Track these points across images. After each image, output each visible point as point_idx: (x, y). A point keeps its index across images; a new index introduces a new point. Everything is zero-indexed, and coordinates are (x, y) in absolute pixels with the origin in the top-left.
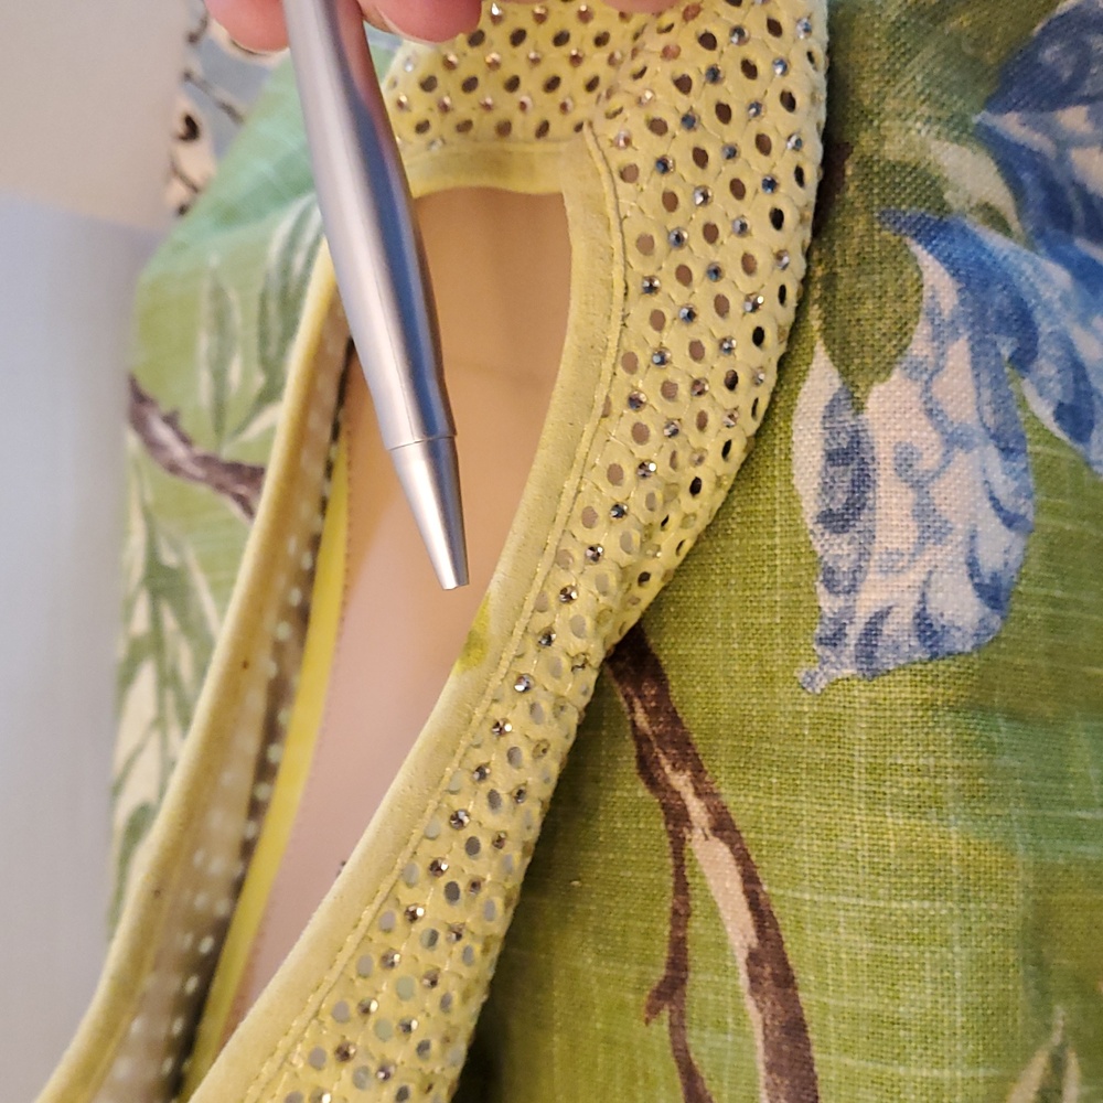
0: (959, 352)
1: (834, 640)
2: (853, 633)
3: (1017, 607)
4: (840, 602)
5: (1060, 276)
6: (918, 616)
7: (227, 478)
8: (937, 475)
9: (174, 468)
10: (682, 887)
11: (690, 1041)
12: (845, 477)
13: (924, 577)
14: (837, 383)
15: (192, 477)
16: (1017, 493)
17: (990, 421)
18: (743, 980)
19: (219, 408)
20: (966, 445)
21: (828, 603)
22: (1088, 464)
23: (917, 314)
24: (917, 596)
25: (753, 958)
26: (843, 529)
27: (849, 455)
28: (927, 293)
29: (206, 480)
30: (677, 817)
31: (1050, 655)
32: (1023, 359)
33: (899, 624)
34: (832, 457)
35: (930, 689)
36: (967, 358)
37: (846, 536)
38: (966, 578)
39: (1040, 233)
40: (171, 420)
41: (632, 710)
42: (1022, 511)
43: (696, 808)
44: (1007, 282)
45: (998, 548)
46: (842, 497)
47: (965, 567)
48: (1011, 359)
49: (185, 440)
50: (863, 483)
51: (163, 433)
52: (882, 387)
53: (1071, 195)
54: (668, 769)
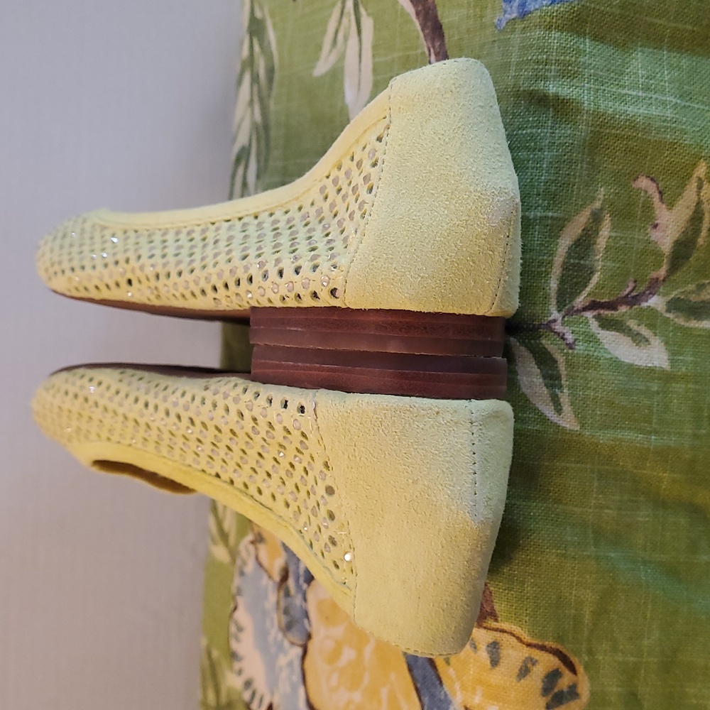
35: (549, 20)
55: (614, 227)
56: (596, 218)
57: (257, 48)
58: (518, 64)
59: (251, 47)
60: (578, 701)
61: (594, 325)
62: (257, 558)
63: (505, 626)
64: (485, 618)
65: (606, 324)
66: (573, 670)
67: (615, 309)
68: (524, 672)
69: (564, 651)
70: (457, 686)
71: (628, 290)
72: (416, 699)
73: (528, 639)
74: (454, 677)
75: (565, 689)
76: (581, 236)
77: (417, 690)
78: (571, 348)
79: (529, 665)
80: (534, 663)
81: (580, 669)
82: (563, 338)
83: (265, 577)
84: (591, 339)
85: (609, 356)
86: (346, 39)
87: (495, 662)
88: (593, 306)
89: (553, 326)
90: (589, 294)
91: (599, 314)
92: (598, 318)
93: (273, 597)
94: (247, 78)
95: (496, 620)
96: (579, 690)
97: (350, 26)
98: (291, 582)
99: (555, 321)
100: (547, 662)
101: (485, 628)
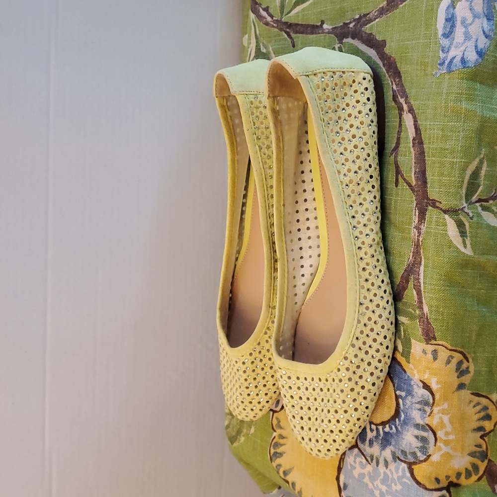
1: (442, 64)
2: (447, 62)
3: (486, 57)
4: (445, 55)
6: (462, 58)
8: (471, 24)
9: (267, 24)
10: (400, 125)
11: (398, 159)
12: (449, 25)
13: (464, 49)
14: (450, 1)
15: (273, 26)
16: (490, 30)
17: (486, 12)
18: (411, 145)
19: (282, 6)
20: (479, 18)
21: (442, 55)
24: (462, 53)
25: (414, 139)
26: (447, 37)
27: (450, 19)
29: (277, 27)
30: (401, 109)
31: (493, 69)
33: (457, 60)
34: (447, 20)
35: (462, 75)
37: (448, 39)
38: (474, 49)
40: (266, 10)
41: (392, 84)
42: (491, 34)
43: (405, 107)
45: (483, 43)
46: (448, 30)
47: (474, 47)
49: (272, 16)
50: (453, 26)
51: (264, 14)
52: (460, 3)
54: (399, 98)
55: (488, 166)
56: (481, 162)
58: (447, 93)
60: (469, 374)
61: (480, 209)
63: (440, 342)
64: (430, 340)
65: (485, 209)
66: (468, 361)
67: (488, 202)
68: (448, 362)
69: (464, 352)
70: (415, 372)
71: (493, 194)
73: (450, 347)
74: (413, 368)
75: (465, 369)
76: (475, 170)
78: (472, 220)
79: (450, 359)
80: (452, 357)
81: (470, 360)
82: (469, 215)
84: (479, 215)
85: (486, 223)
87: (435, 359)
88: (479, 201)
89: (464, 209)
90: (478, 195)
91: (482, 204)
92: (481, 206)
95: (436, 341)
96: (470, 370)
99: (465, 207)
100: (458, 357)
101: (430, 344)
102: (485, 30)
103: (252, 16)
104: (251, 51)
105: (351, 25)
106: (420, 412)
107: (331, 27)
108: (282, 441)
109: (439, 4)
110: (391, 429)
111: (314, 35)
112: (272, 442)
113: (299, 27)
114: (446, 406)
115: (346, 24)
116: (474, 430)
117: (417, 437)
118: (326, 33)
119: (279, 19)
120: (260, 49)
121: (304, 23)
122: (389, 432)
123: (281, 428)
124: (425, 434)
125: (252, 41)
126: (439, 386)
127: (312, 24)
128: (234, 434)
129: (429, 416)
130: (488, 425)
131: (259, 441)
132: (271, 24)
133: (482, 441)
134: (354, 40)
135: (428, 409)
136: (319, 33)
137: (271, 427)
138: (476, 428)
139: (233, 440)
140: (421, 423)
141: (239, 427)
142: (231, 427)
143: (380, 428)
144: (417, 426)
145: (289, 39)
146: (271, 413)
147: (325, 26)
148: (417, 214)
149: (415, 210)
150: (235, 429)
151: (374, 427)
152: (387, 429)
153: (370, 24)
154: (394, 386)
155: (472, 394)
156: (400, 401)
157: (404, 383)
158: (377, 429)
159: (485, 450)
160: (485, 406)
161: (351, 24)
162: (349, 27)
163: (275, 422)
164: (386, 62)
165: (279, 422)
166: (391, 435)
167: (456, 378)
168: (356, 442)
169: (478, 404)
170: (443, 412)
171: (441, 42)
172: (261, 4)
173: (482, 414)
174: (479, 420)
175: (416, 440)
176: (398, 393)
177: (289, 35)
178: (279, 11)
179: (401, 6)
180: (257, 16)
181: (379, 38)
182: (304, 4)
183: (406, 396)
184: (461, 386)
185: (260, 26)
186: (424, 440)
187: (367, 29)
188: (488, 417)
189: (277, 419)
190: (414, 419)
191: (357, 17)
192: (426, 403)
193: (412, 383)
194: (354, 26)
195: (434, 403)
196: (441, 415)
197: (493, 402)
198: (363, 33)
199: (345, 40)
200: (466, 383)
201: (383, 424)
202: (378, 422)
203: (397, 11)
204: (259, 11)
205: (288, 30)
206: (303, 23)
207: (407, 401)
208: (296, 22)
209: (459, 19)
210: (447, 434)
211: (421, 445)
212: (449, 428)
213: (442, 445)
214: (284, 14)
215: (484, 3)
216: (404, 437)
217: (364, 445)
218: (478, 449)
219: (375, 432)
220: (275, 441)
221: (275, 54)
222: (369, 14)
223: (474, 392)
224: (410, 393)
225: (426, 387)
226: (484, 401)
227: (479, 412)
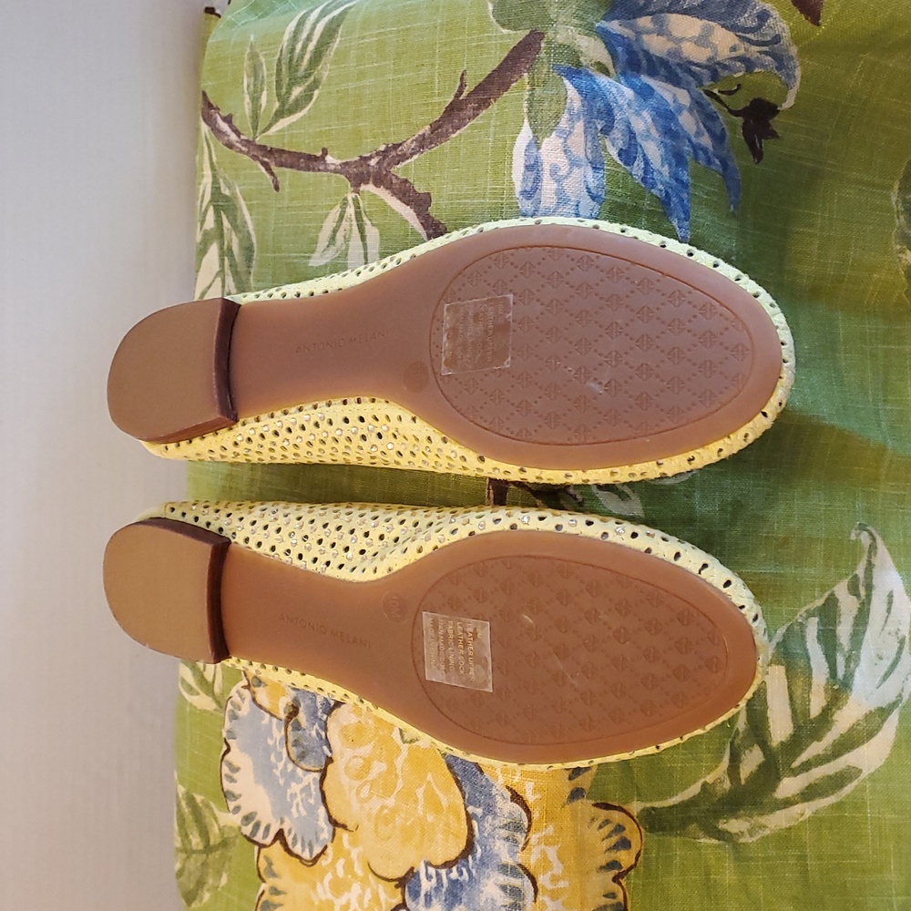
0: (580, 126)
5: (629, 93)
7: (259, 154)
8: (566, 177)
9: (230, 145)
12: (532, 176)
14: (531, 135)
15: (241, 151)
16: (598, 186)
17: (590, 156)
19: (255, 117)
20: (579, 166)
22: (631, 174)
23: (564, 109)
26: (530, 198)
27: (533, 167)
28: (568, 101)
29: (248, 153)
32: (606, 131)
34: (528, 168)
36: (583, 129)
37: (531, 201)
39: (624, 74)
40: (228, 120)
42: (599, 194)
44: (604, 97)
46: (530, 185)
48: (601, 130)
49: (237, 133)
50: (538, 179)
51: (224, 126)
52: (548, 139)
53: (641, 55)
57: (226, 224)
59: (219, 222)
60: (590, 771)
62: (254, 700)
72: (457, 790)
77: (458, 782)
78: (582, 506)
82: (576, 499)
83: (267, 715)
84: (594, 498)
85: (606, 511)
86: (347, 240)
89: (568, 489)
93: (278, 734)
94: (214, 250)
97: (351, 230)
98: (302, 717)
99: (569, 486)
102: (590, 186)
103: (205, 128)
104: (204, 191)
105: (373, 162)
106: (507, 844)
107: (339, 162)
108: (276, 899)
109: (514, 139)
110: (461, 873)
111: (311, 173)
112: (259, 900)
113: (284, 156)
114: (551, 829)
115: (364, 159)
116: (601, 868)
117: (504, 888)
118: (331, 171)
119: (251, 139)
120: (219, 188)
121: (293, 150)
122: (458, 880)
123: (274, 875)
124: (516, 882)
125: (205, 173)
126: (538, 796)
127: (308, 153)
128: (192, 886)
129: (523, 849)
130: (626, 858)
131: (236, 899)
132: (237, 147)
133: (615, 887)
134: (379, 189)
135: (520, 837)
136: (319, 170)
137: (257, 874)
138: (604, 863)
139: (190, 897)
140: (510, 862)
141: (199, 874)
142: (186, 873)
143: (443, 872)
144: (504, 869)
145: (268, 176)
146: (256, 848)
147: (329, 159)
148: (492, 496)
149: (489, 489)
150: (192, 878)
151: (432, 871)
152: (454, 875)
153: (404, 164)
154: (464, 798)
155: (596, 805)
156: (475, 823)
157: (481, 792)
158: (438, 874)
159: (623, 903)
160: (619, 826)
161: (372, 160)
162: (369, 165)
163: (263, 864)
164: (431, 231)
165: (270, 864)
166: (462, 886)
167: (567, 781)
168: (404, 900)
169: (607, 822)
170: (547, 841)
171: (519, 205)
172: (219, 109)
173: (615, 839)
174: (609, 850)
175: (503, 894)
176: (470, 809)
177: (269, 169)
178: (250, 125)
179: (454, 136)
180: (212, 130)
181: (420, 188)
182: (292, 117)
183: (484, 815)
184: (576, 794)
185: (218, 147)
186: (515, 892)
187: (398, 170)
188: (625, 844)
189: (267, 858)
190: (497, 855)
191: (382, 148)
192: (518, 828)
193: (494, 792)
194: (378, 163)
195: (530, 826)
196: (543, 846)
197: (632, 817)
198: (393, 177)
199: (363, 187)
200: (584, 787)
201: (448, 865)
202: (440, 862)
203: (447, 144)
204: (216, 119)
205: (266, 160)
206: (291, 150)
207: (486, 825)
208: (280, 146)
209: (546, 167)
210: (555, 879)
211: (512, 901)
212: (558, 869)
213: (546, 899)
214: (259, 131)
215: (586, 142)
216: (483, 889)
217: (418, 904)
218: (610, 901)
219: (434, 880)
220: (263, 898)
221: (245, 199)
222: (400, 145)
223: (599, 802)
224: (490, 809)
225: (517, 797)
226: (617, 816)
227: (609, 836)
